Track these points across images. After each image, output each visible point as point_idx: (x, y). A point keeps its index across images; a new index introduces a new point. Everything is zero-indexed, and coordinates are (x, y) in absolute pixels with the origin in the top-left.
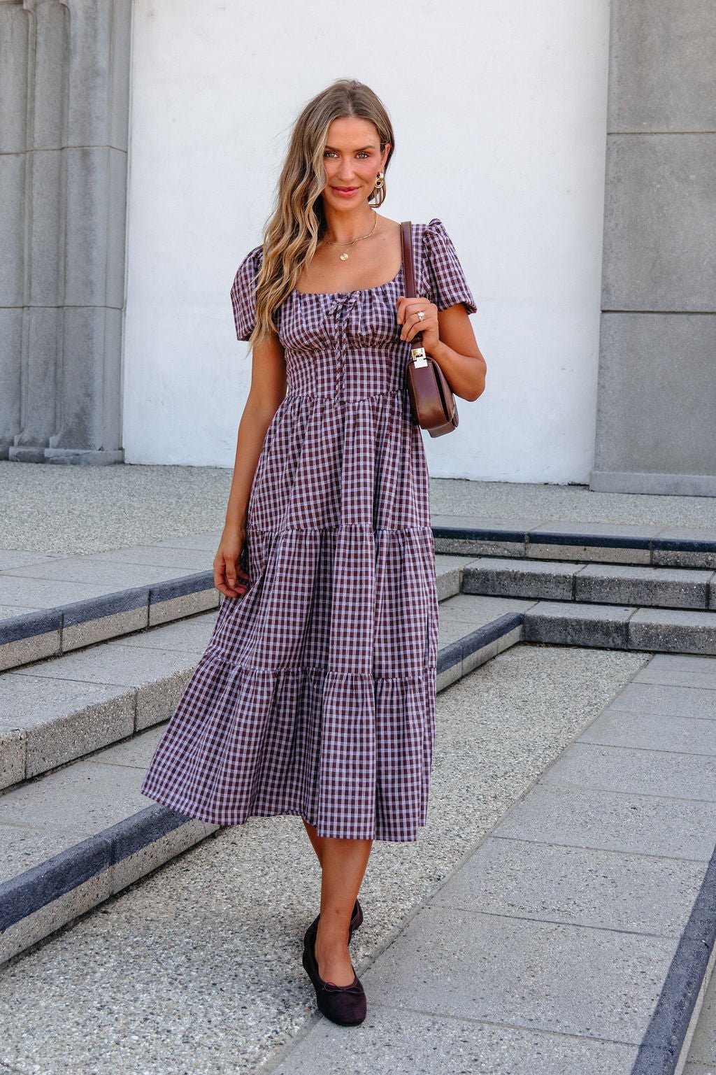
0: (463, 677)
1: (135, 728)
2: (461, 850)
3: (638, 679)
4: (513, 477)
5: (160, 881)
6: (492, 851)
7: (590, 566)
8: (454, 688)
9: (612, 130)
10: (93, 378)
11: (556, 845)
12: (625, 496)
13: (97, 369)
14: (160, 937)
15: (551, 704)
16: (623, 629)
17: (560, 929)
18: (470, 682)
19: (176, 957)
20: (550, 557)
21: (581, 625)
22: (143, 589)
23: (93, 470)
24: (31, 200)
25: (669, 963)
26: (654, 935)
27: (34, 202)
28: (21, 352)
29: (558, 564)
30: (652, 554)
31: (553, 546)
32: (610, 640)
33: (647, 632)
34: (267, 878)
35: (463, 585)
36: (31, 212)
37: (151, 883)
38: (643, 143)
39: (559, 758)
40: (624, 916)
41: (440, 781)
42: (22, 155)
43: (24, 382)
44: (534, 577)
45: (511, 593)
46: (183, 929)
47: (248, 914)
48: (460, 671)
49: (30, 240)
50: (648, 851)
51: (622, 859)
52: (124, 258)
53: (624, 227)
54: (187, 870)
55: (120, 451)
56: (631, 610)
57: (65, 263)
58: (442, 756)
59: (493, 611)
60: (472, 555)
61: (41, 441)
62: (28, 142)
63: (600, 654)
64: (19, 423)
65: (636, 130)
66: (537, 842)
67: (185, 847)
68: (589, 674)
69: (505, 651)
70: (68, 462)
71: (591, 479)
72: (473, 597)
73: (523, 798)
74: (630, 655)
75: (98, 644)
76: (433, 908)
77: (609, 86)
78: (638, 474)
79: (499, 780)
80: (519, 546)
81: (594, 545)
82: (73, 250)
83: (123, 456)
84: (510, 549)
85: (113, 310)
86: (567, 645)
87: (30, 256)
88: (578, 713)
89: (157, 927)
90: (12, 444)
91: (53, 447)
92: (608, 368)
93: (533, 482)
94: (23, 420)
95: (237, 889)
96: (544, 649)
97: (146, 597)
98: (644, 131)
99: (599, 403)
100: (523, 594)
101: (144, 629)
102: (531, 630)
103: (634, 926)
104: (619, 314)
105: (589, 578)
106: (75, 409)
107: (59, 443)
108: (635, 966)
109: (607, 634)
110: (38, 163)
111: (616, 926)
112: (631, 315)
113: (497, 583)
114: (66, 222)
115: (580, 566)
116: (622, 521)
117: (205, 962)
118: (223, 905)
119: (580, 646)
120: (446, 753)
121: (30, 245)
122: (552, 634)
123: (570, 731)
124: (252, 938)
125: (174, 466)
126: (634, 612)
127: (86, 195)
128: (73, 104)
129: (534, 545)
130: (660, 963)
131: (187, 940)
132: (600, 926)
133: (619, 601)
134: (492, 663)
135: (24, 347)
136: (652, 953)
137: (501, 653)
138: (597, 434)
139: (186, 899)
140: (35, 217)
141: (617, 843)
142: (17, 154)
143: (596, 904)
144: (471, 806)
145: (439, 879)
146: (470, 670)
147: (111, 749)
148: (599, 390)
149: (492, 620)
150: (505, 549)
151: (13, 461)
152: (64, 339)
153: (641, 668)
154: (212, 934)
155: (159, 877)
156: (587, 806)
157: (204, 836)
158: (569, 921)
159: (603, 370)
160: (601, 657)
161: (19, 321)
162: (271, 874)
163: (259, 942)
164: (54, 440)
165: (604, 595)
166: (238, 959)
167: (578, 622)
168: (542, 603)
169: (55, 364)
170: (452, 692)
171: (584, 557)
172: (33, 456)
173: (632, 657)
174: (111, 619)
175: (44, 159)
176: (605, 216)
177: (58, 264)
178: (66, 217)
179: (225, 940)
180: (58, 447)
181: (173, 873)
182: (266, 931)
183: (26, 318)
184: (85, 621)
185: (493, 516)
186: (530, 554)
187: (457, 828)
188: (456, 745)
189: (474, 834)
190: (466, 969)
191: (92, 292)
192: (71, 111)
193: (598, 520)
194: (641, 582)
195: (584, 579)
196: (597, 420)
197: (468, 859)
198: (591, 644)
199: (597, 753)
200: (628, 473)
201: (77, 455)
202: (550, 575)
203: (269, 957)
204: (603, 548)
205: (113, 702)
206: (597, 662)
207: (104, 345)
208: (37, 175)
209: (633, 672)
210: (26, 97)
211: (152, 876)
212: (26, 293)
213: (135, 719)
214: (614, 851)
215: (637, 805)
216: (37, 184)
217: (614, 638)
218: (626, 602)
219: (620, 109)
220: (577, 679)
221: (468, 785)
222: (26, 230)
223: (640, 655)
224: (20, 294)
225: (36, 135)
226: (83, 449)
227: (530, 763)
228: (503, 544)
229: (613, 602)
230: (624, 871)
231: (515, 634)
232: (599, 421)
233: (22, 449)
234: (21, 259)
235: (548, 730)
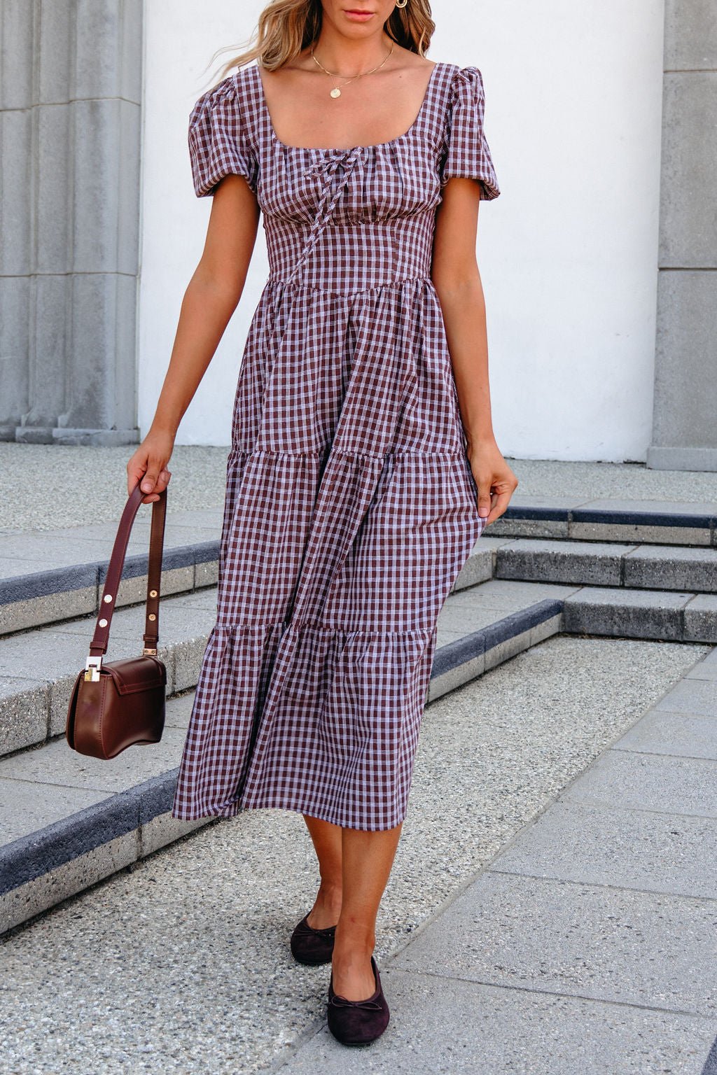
0: (485, 672)
1: (49, 732)
2: (445, 888)
3: (692, 675)
4: (563, 456)
5: (38, 932)
6: (486, 890)
7: (642, 548)
8: (473, 685)
9: (670, 67)
10: (104, 351)
11: (570, 882)
12: (685, 473)
13: (109, 342)
14: (10, 1015)
15: (586, 703)
16: (678, 617)
17: (560, 1004)
18: (493, 678)
19: (23, 1044)
20: (597, 538)
21: (629, 613)
22: (90, 566)
23: (104, 451)
24: (37, 159)
25: (704, 1056)
26: (687, 1013)
27: (40, 162)
28: (28, 325)
29: (605, 546)
30: (712, 533)
31: (600, 525)
32: (663, 630)
33: (705, 622)
34: (182, 928)
35: (496, 569)
36: (38, 172)
37: (26, 935)
38: (704, 81)
39: (587, 768)
40: (649, 984)
41: (435, 797)
42: (28, 111)
43: (31, 358)
44: (577, 559)
45: (551, 578)
46: (45, 1003)
47: (141, 980)
48: (482, 665)
49: (37, 204)
50: (688, 890)
51: (654, 902)
52: (138, 221)
53: (683, 175)
54: (80, 917)
55: (136, 431)
56: (688, 596)
57: (74, 226)
58: (444, 766)
59: (529, 597)
60: (509, 536)
61: (50, 420)
62: (34, 95)
63: (651, 646)
64: (27, 402)
65: (695, 67)
66: (547, 879)
67: (83, 886)
68: (635, 669)
69: (540, 643)
70: (79, 442)
71: (648, 456)
72: (507, 582)
73: (536, 819)
74: (685, 647)
75: (27, 630)
76: (393, 972)
77: (666, 19)
78: (700, 449)
79: (510, 796)
80: (562, 526)
81: (646, 524)
82: (81, 212)
83: (139, 436)
84: (551, 528)
85: (128, 277)
86: (613, 637)
87: (37, 220)
88: (618, 714)
89: (11, 1000)
90: (19, 424)
91: (62, 427)
92: (666, 331)
93: (585, 460)
94: (30, 397)
95: (136, 944)
96: (587, 641)
97: (94, 576)
98: (705, 67)
99: (657, 371)
100: (564, 579)
101: (92, 613)
102: (571, 619)
103: (661, 999)
104: (679, 272)
105: (640, 561)
106: (84, 384)
107: (69, 422)
108: (657, 1062)
109: (659, 624)
110: (44, 119)
111: (635, 997)
112: (692, 272)
113: (534, 567)
114: (74, 182)
115: (631, 547)
116: (679, 498)
117: (59, 1053)
118: (112, 966)
119: (628, 638)
120: (449, 763)
121: (36, 208)
122: (596, 623)
123: (606, 735)
124: (136, 1017)
125: (193, 446)
126: (691, 599)
127: (96, 153)
128: (81, 53)
129: (579, 524)
130: (692, 1057)
131: (46, 1019)
132: (615, 998)
133: (673, 587)
134: (523, 656)
135: (31, 319)
136: (682, 1040)
137: (536, 645)
138: (655, 406)
139: (64, 959)
140: (41, 177)
141: (650, 880)
142: (22, 110)
143: (613, 966)
144: (469, 830)
145: (409, 930)
146: (494, 664)
147: (12, 759)
148: (657, 356)
149: (527, 606)
150: (545, 529)
151: (19, 442)
152: (73, 308)
153: (698, 662)
154: (84, 1010)
155: (39, 926)
156: (616, 829)
157: (113, 870)
158: (574, 992)
159: (660, 334)
160: (651, 649)
161: (26, 290)
162: (189, 922)
163: (142, 1023)
164: (63, 419)
165: (655, 580)
166: (106, 1050)
167: (626, 610)
168: (586, 589)
169: (64, 336)
170: (470, 690)
171: (635, 538)
172: (42, 437)
173: (688, 650)
174: (45, 601)
175: (50, 116)
176: (663, 163)
177: (66, 228)
178: (74, 175)
179: (97, 1020)
180: (67, 426)
181: (59, 920)
182: (158, 1006)
183: (33, 287)
184: (8, 602)
185: (534, 494)
186: (574, 534)
187: (445, 859)
188: (464, 753)
189: (467, 868)
190: (422, 1066)
191: (103, 257)
192: (78, 60)
193: (653, 497)
194: (699, 564)
195: (634, 561)
196: (655, 390)
197: (453, 901)
198: (641, 635)
199: (636, 763)
200: (691, 449)
201: (88, 435)
202: (595, 557)
203: (150, 1046)
204: (657, 527)
205: (16, 700)
206: (646, 656)
207: (116, 314)
208: (43, 132)
209: (688, 667)
210: (31, 47)
211: (30, 926)
212: (32, 260)
213: (49, 721)
214: (645, 891)
215: (679, 829)
216: (44, 141)
217: (667, 628)
218: (682, 587)
219: (677, 44)
220: (620, 674)
221: (470, 802)
222: (32, 191)
223: (697, 648)
224: (27, 261)
225: (42, 88)
226: (93, 428)
227: (551, 775)
228: (543, 523)
229: (667, 587)
230: (655, 918)
231: (553, 624)
232: (657, 391)
233: (30, 430)
234: (28, 222)
235: (579, 734)
